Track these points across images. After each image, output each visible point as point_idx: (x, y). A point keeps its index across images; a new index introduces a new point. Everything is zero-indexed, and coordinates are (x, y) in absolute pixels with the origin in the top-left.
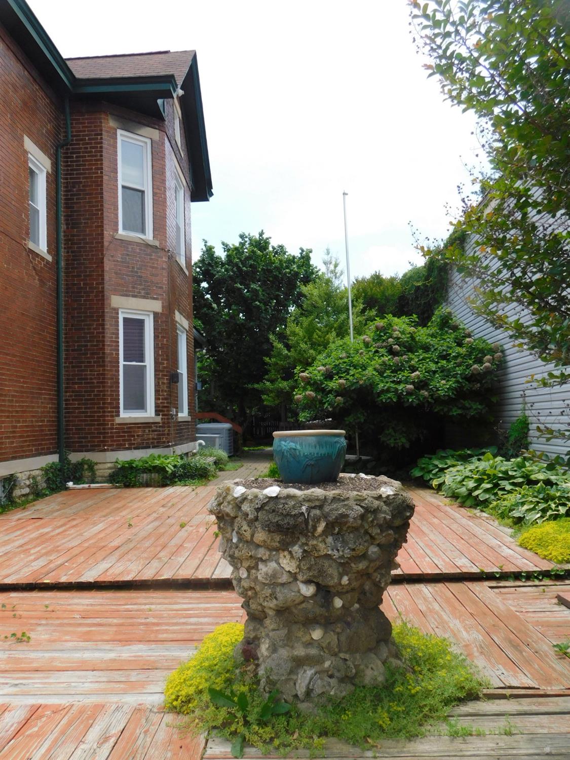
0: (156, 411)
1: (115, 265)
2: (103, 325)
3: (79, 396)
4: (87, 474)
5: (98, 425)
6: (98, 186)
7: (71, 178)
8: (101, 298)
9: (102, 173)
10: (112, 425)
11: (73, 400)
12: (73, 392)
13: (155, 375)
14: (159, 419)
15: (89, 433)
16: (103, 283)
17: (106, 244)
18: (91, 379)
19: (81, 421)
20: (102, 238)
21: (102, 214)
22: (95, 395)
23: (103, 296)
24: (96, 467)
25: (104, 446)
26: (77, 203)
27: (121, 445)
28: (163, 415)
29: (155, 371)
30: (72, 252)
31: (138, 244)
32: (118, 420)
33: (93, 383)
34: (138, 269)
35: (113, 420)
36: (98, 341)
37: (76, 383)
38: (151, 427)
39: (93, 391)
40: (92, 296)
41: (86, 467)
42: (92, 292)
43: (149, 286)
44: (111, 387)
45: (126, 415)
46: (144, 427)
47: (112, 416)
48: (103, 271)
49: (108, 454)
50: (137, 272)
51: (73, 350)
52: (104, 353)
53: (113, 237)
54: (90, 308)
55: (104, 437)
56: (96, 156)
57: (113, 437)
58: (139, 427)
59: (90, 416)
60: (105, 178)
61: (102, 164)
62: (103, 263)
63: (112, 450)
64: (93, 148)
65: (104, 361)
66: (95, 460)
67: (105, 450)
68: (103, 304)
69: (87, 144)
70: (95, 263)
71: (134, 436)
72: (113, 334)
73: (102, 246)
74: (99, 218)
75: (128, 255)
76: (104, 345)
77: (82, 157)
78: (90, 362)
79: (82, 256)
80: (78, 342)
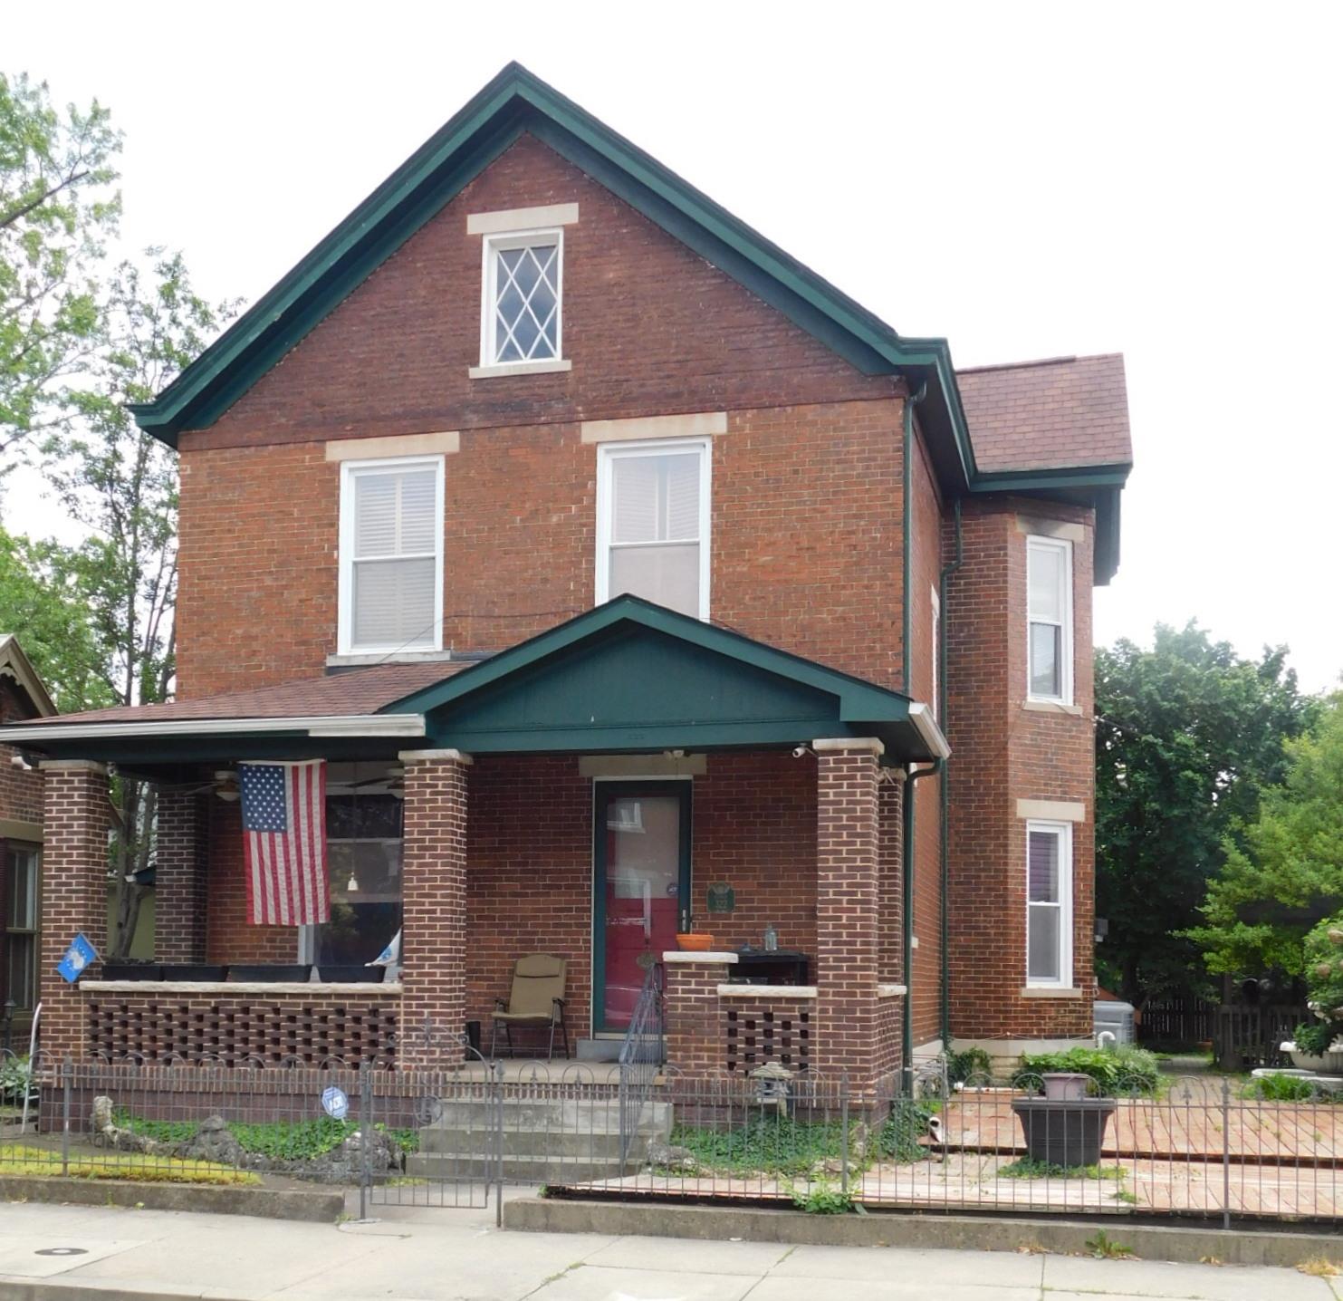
0: (1075, 980)
1: (1023, 751)
2: (1006, 846)
3: (966, 953)
4: (978, 1072)
5: (996, 998)
6: (1000, 629)
7: (956, 618)
8: (1003, 804)
9: (1005, 608)
10: (1016, 999)
11: (957, 959)
12: (956, 946)
13: (1074, 923)
14: (1078, 993)
15: (980, 1011)
16: (1007, 781)
17: (1011, 720)
18: (985, 928)
19: (970, 991)
20: (1006, 711)
21: (1006, 673)
22: (991, 953)
23: (1006, 801)
24: (991, 1063)
25: (1005, 1031)
26: (965, 656)
27: (1027, 1030)
28: (1085, 987)
29: (1075, 916)
30: (957, 732)
31: (1054, 715)
32: (1024, 993)
33: (989, 934)
34: (1053, 754)
35: (1017, 993)
36: (996, 870)
37: (962, 934)
38: (1068, 1005)
39: (989, 947)
40: (988, 801)
41: (977, 1061)
42: (989, 795)
43: (1067, 781)
44: (1016, 941)
45: (1036, 986)
46: (1059, 1005)
47: (1016, 986)
48: (1006, 762)
49: (1012, 1043)
50: (1051, 760)
51: (957, 883)
52: (1006, 889)
53: (1020, 706)
54: (984, 820)
55: (1005, 1018)
56: (996, 582)
57: (1016, 1018)
58: (1052, 1005)
59: (982, 985)
60: (1011, 616)
61: (1006, 595)
62: (1005, 749)
63: (1016, 1038)
64: (993, 569)
65: (1005, 902)
66: (990, 1052)
67: (1006, 1038)
68: (1006, 813)
69: (983, 563)
70: (993, 750)
71: (1044, 1018)
72: (1019, 858)
73: (1006, 723)
74: (1001, 680)
75: (1039, 734)
76: (1006, 877)
77: (975, 583)
78: (985, 902)
79: (972, 738)
80: (964, 870)
